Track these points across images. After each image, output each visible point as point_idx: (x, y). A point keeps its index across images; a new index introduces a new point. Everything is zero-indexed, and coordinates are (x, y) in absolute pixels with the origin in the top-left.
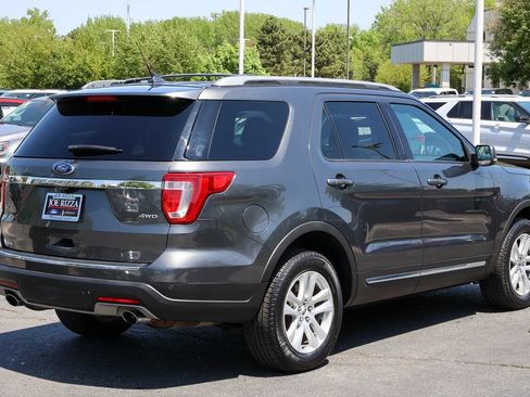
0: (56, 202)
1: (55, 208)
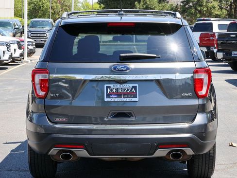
0: (114, 91)
1: (113, 94)
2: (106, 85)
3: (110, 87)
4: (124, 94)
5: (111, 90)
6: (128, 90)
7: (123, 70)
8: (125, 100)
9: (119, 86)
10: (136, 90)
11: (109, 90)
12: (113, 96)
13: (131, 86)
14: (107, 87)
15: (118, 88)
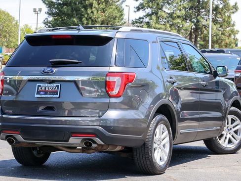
2: (38, 84)
3: (40, 86)
4: (50, 92)
5: (41, 88)
6: (53, 89)
7: (49, 73)
8: (49, 96)
9: (47, 85)
10: (58, 89)
11: (40, 88)
12: (42, 93)
13: (55, 85)
14: (39, 86)
15: (46, 87)
